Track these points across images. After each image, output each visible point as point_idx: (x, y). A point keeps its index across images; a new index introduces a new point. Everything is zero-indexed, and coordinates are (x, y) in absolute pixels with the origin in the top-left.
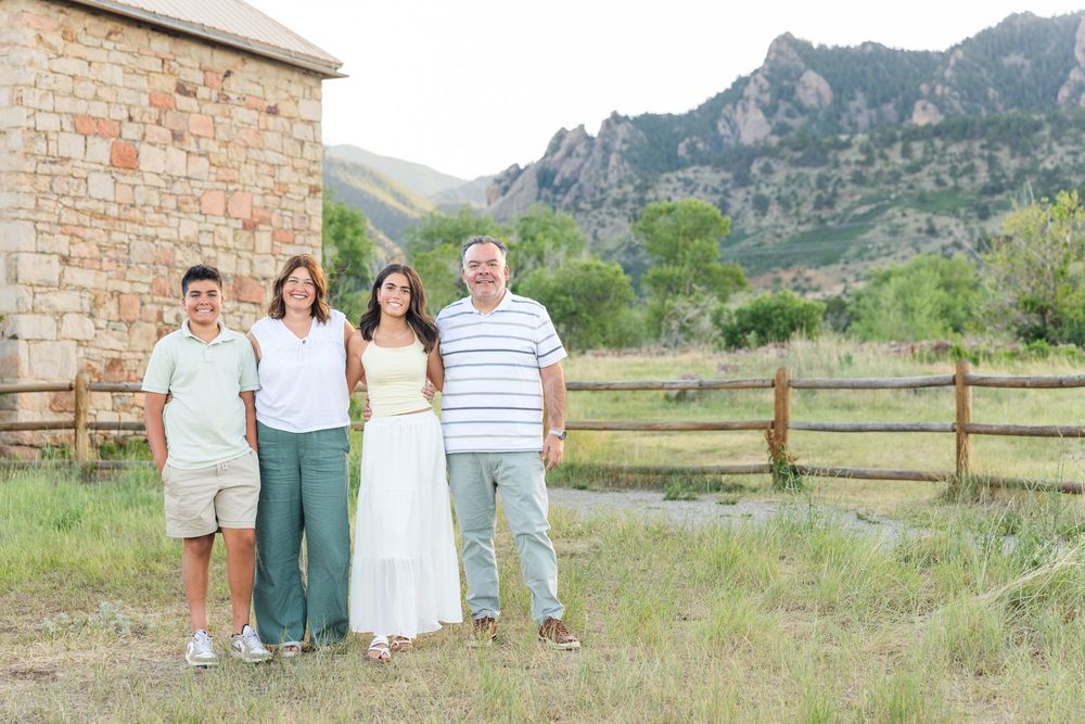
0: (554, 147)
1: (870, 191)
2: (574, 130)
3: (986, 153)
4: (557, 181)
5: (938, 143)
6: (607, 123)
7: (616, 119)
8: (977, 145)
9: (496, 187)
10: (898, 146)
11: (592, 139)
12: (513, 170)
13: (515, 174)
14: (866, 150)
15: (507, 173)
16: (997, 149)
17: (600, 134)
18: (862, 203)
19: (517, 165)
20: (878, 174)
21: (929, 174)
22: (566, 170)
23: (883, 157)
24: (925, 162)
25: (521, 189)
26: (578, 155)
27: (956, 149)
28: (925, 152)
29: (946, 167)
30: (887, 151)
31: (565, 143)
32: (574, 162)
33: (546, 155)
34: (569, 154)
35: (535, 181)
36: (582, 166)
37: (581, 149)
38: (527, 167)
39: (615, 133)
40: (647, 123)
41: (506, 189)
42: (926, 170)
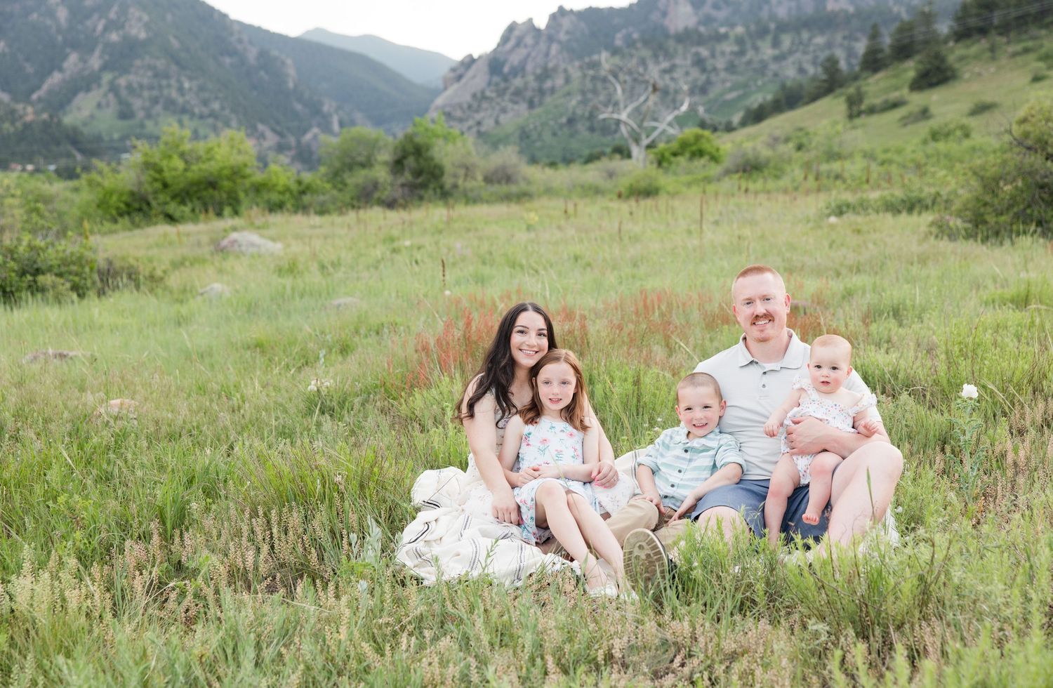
0: (505, 39)
1: (741, 79)
2: (524, 23)
3: (846, 43)
4: (506, 69)
5: (805, 35)
6: (553, 17)
7: (562, 11)
8: (839, 37)
9: (452, 75)
10: (769, 38)
11: (538, 30)
12: (468, 60)
13: (469, 62)
14: (740, 41)
15: (462, 63)
16: (857, 40)
17: (548, 26)
18: (731, 89)
19: (470, 56)
20: (749, 63)
21: (794, 63)
22: (515, 59)
23: (756, 49)
24: (791, 52)
25: (474, 77)
26: (526, 46)
27: (820, 40)
28: (793, 43)
29: (809, 57)
30: (759, 43)
31: (516, 33)
32: (522, 52)
33: (499, 45)
34: (518, 44)
35: (486, 69)
36: (528, 55)
37: (529, 40)
38: (480, 57)
39: (560, 25)
40: (591, 15)
41: (459, 78)
42: (791, 59)
